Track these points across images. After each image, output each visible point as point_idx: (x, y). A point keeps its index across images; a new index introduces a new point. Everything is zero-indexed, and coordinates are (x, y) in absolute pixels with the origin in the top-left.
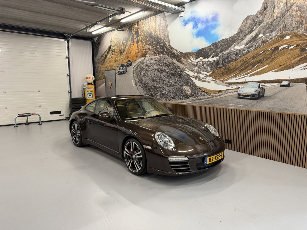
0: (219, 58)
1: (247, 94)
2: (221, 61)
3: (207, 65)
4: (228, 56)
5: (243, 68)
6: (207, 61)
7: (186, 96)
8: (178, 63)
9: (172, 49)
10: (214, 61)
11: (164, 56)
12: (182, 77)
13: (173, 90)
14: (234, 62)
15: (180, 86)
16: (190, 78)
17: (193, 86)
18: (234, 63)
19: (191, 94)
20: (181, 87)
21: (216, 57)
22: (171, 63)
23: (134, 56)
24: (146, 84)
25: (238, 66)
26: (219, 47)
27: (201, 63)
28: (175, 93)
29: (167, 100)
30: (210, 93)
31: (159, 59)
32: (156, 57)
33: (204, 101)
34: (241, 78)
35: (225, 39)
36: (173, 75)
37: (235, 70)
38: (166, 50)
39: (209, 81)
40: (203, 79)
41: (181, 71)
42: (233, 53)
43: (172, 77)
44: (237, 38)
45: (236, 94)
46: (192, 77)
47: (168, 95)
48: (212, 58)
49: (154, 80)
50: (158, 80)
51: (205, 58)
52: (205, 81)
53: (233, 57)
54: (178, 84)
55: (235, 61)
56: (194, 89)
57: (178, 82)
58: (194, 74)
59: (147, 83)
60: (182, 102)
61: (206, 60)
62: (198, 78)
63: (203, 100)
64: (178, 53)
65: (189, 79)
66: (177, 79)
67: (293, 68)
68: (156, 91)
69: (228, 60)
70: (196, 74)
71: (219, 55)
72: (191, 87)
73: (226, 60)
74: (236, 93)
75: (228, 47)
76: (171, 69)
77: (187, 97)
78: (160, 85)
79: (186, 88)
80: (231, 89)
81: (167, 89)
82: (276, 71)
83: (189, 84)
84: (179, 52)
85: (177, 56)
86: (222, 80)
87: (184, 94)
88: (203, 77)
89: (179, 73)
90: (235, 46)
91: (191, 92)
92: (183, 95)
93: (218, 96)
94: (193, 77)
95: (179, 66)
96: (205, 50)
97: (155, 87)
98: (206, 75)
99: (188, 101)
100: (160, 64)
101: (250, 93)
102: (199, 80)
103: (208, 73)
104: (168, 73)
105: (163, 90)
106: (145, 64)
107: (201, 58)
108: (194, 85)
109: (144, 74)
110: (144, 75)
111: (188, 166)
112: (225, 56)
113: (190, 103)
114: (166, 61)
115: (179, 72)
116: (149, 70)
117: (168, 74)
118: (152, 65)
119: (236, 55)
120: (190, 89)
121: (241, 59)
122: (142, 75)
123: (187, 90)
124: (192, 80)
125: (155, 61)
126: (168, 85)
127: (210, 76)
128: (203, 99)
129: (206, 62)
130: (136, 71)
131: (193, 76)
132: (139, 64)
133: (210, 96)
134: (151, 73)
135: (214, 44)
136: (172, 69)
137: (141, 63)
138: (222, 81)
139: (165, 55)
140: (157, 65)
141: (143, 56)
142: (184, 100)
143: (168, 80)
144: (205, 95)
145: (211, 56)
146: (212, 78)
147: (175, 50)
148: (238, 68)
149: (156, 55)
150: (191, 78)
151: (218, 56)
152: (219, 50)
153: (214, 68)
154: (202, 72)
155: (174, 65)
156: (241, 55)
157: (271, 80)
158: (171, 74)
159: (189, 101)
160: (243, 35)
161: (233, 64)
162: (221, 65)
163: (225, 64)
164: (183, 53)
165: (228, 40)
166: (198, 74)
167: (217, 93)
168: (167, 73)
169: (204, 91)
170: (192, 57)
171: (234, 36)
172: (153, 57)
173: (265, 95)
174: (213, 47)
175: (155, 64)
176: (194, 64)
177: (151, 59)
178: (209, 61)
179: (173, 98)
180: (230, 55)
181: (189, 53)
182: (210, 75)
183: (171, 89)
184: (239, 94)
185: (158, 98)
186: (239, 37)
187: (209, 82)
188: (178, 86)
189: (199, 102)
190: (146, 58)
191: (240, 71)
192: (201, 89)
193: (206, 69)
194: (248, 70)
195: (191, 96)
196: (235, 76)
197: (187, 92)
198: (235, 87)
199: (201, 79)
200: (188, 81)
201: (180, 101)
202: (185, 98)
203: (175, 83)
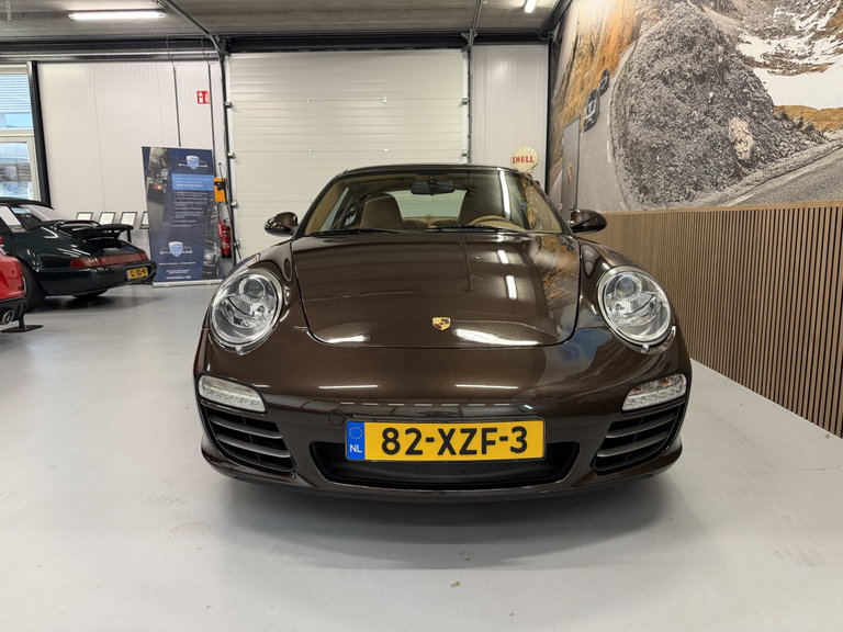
7: (736, 166)
8: (718, 20)
11: (681, 10)
12: (727, 76)
13: (699, 148)
15: (720, 122)
16: (751, 74)
17: (761, 110)
19: (753, 151)
20: (722, 130)
22: (698, 26)
23: (615, 48)
24: (635, 144)
28: (702, 162)
30: (824, 131)
31: (667, 29)
32: (661, 23)
33: (796, 179)
36: (702, 78)
39: (822, 60)
40: (798, 62)
41: (726, 51)
43: (698, 88)
46: (759, 65)
47: (684, 176)
49: (652, 124)
50: (662, 119)
52: (807, 68)
54: (713, 116)
56: (764, 123)
57: (715, 108)
58: (766, 48)
59: (637, 142)
60: (721, 201)
62: (781, 62)
63: (791, 176)
65: (750, 79)
66: (711, 94)
68: (655, 166)
70: (773, 46)
72: (754, 117)
76: (698, 57)
77: (738, 170)
78: (667, 136)
79: (739, 127)
81: (682, 151)
83: (749, 105)
87: (731, 160)
88: (802, 45)
89: (720, 65)
91: (751, 143)
92: (727, 165)
94: (765, 65)
95: (720, 33)
97: (654, 151)
98: (812, 30)
99: (739, 193)
100: (669, 47)
102: (784, 73)
103: (820, 16)
104: (689, 75)
105: (673, 155)
106: (635, 68)
108: (766, 104)
109: (632, 106)
110: (631, 112)
111: (280, 445)
113: (747, 201)
114: (685, 26)
115: (720, 60)
116: (644, 85)
117: (688, 80)
118: (650, 62)
120: (750, 127)
122: (628, 114)
123: (742, 135)
124: (758, 81)
125: (658, 43)
127: (827, 31)
130: (616, 103)
131: (762, 60)
132: (624, 72)
133: (822, 148)
134: (647, 98)
136: (700, 53)
137: (627, 69)
140: (663, 55)
141: (633, 38)
142: (728, 191)
143: (686, 108)
144: (801, 148)
146: (837, 37)
149: (662, 15)
150: (755, 71)
154: (798, 25)
155: (707, 33)
158: (697, 78)
159: (744, 190)
166: (783, 42)
168: (685, 78)
169: (801, 124)
172: (654, 28)
175: (657, 56)
177: (649, 37)
179: (697, 187)
182: (828, 26)
183: (691, 146)
185: (658, 194)
187: (821, 69)
188: (713, 128)
189: (777, 189)
190: (640, 41)
192: (789, 115)
195: (751, 164)
197: (738, 147)
199: (793, 61)
200: (745, 90)
201: (715, 195)
202: (733, 176)
203: (704, 114)
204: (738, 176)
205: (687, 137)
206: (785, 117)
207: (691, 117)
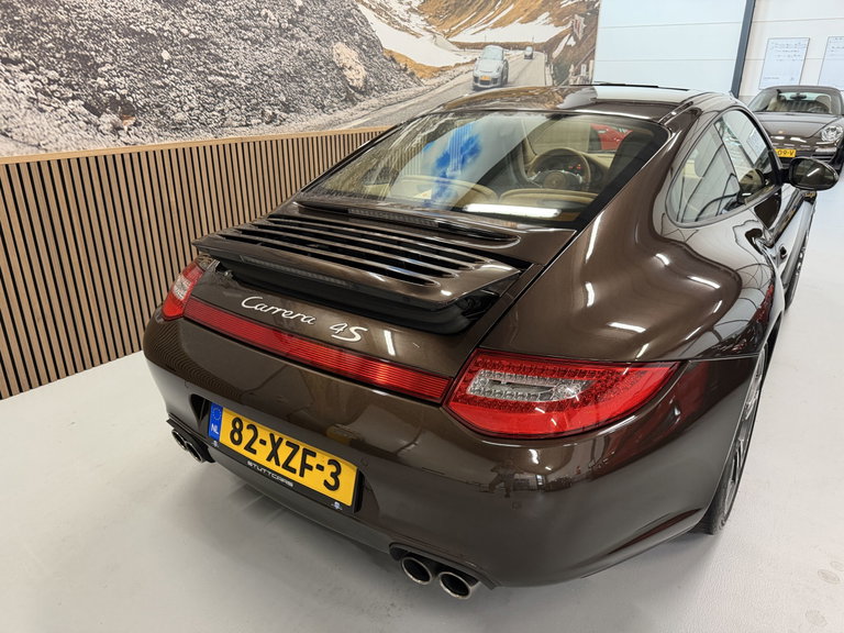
1: (488, 77)
7: (347, 92)
13: (285, 61)
15: (318, 40)
16: (356, 7)
17: (369, 47)
19: (366, 81)
20: (324, 50)
28: (293, 80)
29: (254, 121)
30: (422, 78)
33: (405, 108)
37: (470, 5)
39: (417, 30)
40: (400, 21)
45: (470, 80)
46: (363, 3)
52: (406, 29)
54: (306, 29)
56: (375, 59)
57: (308, 22)
60: (331, 124)
62: (386, 14)
63: (402, 106)
65: (354, 12)
66: (299, 3)
67: (536, 19)
68: (160, 68)
72: (364, 50)
74: (470, 75)
77: (350, 96)
79: (345, 53)
80: (464, 64)
81: (242, 60)
82: (522, 22)
83: (357, 37)
86: (446, 31)
87: (340, 84)
88: (401, 10)
91: (364, 73)
92: (336, 89)
93: (439, 86)
94: (370, 7)
97: (146, 38)
98: (408, 4)
99: (354, 117)
101: (490, 75)
102: (389, 24)
105: (218, 59)
108: (375, 44)
113: (363, 125)
120: (361, 58)
123: (351, 64)
124: (366, 20)
126: (247, 28)
127: (418, 11)
128: (405, 101)
131: (367, 2)
133: (421, 89)
138: (448, 36)
142: (340, 114)
144: (409, 86)
146: (425, 20)
150: (361, 7)
157: (516, 44)
159: (361, 114)
167: (436, 78)
169: (405, 70)
173: (509, 80)
179: (286, 108)
182: (418, 8)
183: (268, 55)
184: (476, 79)
185: (180, 116)
187: (416, 35)
189: (391, 114)
191: (477, 9)
192: (397, 59)
194: (490, 11)
195: (365, 91)
196: (469, 24)
197: (347, 73)
198: (468, 56)
199: (397, 19)
200: (351, 20)
201: (321, 119)
202: (345, 100)
203: (290, 21)
204: (350, 100)
205: (254, 42)
206: (393, 60)
207: (259, 15)
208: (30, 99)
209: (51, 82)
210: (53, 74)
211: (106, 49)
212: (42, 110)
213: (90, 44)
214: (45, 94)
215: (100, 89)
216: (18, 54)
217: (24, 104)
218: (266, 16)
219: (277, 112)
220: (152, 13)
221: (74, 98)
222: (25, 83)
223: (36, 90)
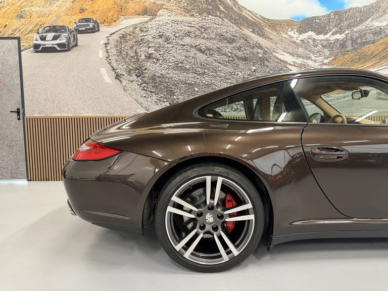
0: (345, 36)
2: (350, 41)
3: (324, 46)
4: (362, 35)
5: (385, 54)
6: (323, 40)
8: (255, 38)
9: (241, 8)
10: (337, 40)
11: (217, 21)
12: (267, 63)
14: (372, 45)
16: (286, 67)
18: (372, 47)
21: (340, 34)
22: (237, 35)
23: (110, 10)
24: (159, 77)
25: (378, 52)
26: (346, 20)
27: (310, 41)
29: (227, 110)
31: (200, 25)
32: (192, 19)
34: (383, 69)
35: (356, 8)
36: (245, 59)
37: (373, 57)
38: (222, 9)
41: (265, 53)
42: (369, 31)
43: (241, 64)
44: (376, 10)
45: (374, 94)
48: (333, 35)
49: (186, 70)
50: (199, 69)
51: (318, 34)
53: (370, 37)
55: (374, 43)
57: (258, 74)
58: (295, 60)
59: (162, 76)
61: (322, 37)
62: (305, 68)
64: (257, 18)
65: (284, 68)
66: (254, 68)
68: (194, 93)
69: (362, 40)
70: (300, 61)
71: (345, 31)
73: (359, 41)
75: (361, 21)
76: (239, 48)
84: (260, 18)
85: (254, 23)
88: (316, 65)
89: (261, 57)
90: (372, 21)
93: (345, 97)
95: (259, 44)
96: (318, 21)
97: (191, 85)
98: (321, 62)
100: (204, 35)
103: (325, 59)
104: (230, 54)
106: (153, 32)
107: (311, 33)
109: (150, 54)
110: (149, 57)
112: (357, 35)
114: (223, 30)
115: (261, 55)
116: (170, 46)
117: (229, 57)
118: (177, 35)
119: (374, 35)
121: (382, 41)
122: (143, 57)
125: (188, 28)
126: (229, 79)
127: (328, 64)
129: (321, 41)
130: (116, 46)
131: (293, 63)
132: (131, 29)
134: (177, 54)
135: (336, 13)
136: (241, 47)
137: (138, 29)
139: (221, 18)
140: (196, 36)
141: (147, 14)
143: (229, 69)
145: (330, 31)
146: (333, 67)
147: (249, 11)
148: (378, 54)
149: (192, 15)
150: (288, 66)
151: (343, 32)
152: (346, 23)
153: (336, 51)
154: (313, 58)
155: (246, 40)
156: (383, 35)
158: (239, 58)
160: (386, 7)
161: (368, 49)
162: (350, 48)
163: (356, 46)
164: (268, 20)
165: (361, 10)
166: (305, 61)
167: (342, 93)
168: (226, 55)
170: (290, 29)
171: (372, 5)
172: (180, 18)
174: (335, 17)
175: (188, 34)
176: (295, 42)
177: (174, 21)
178: (327, 40)
180: (365, 33)
181: (284, 21)
182: (329, 62)
186: (379, 8)
190: (157, 19)
191: (380, 58)
193: (321, 52)
196: (373, 66)
203: (248, 75)
207: (234, 74)
208: (155, 102)
209: (161, 97)
210: (162, 95)
211: (178, 88)
212: (158, 104)
213: (173, 87)
214: (159, 100)
215: (174, 99)
216: (154, 90)
217: (154, 103)
218: (238, 74)
219: (239, 107)
220: (194, 77)
221: (166, 101)
222: (155, 98)
223: (157, 99)
